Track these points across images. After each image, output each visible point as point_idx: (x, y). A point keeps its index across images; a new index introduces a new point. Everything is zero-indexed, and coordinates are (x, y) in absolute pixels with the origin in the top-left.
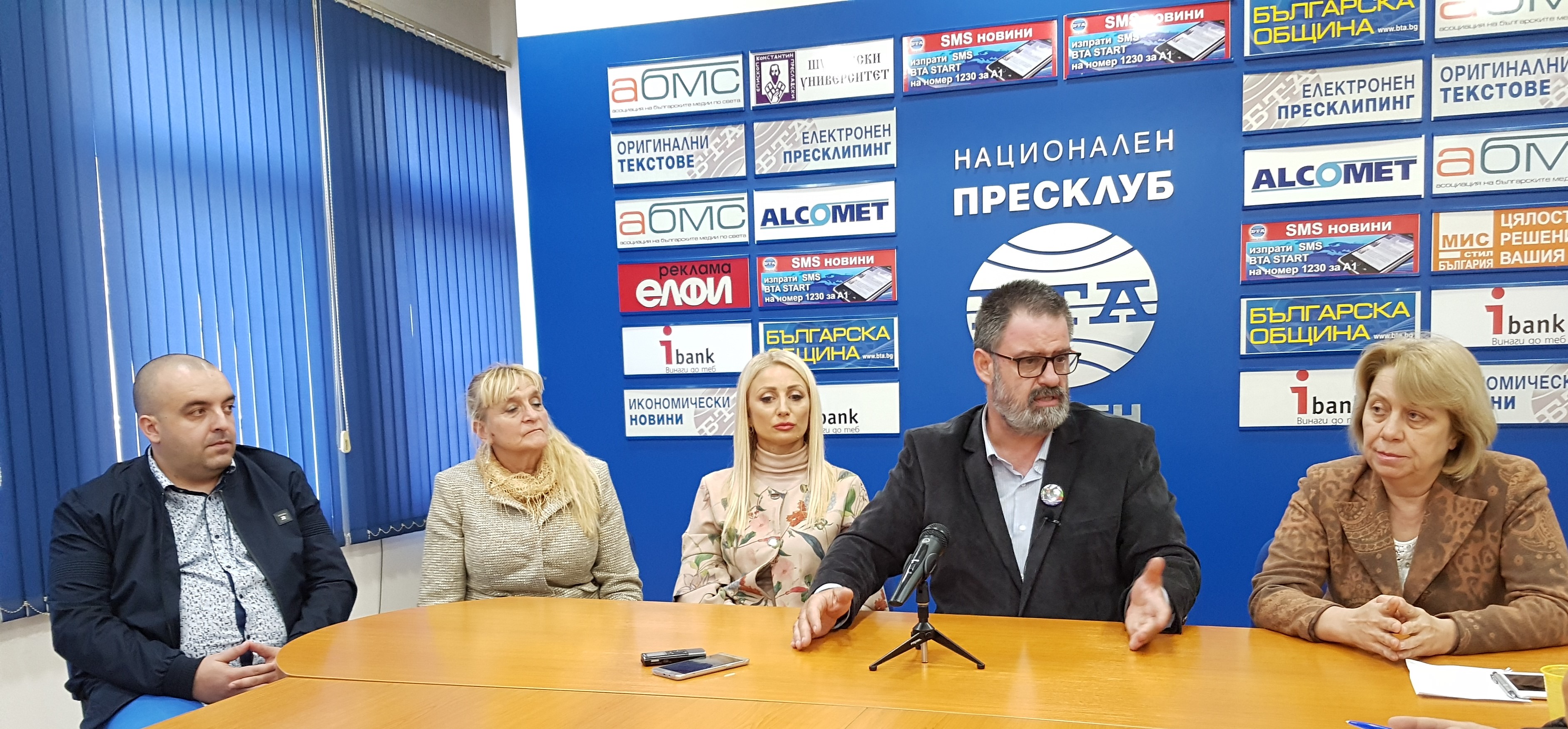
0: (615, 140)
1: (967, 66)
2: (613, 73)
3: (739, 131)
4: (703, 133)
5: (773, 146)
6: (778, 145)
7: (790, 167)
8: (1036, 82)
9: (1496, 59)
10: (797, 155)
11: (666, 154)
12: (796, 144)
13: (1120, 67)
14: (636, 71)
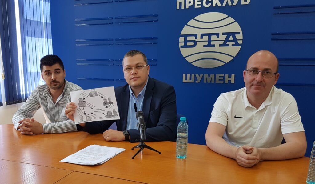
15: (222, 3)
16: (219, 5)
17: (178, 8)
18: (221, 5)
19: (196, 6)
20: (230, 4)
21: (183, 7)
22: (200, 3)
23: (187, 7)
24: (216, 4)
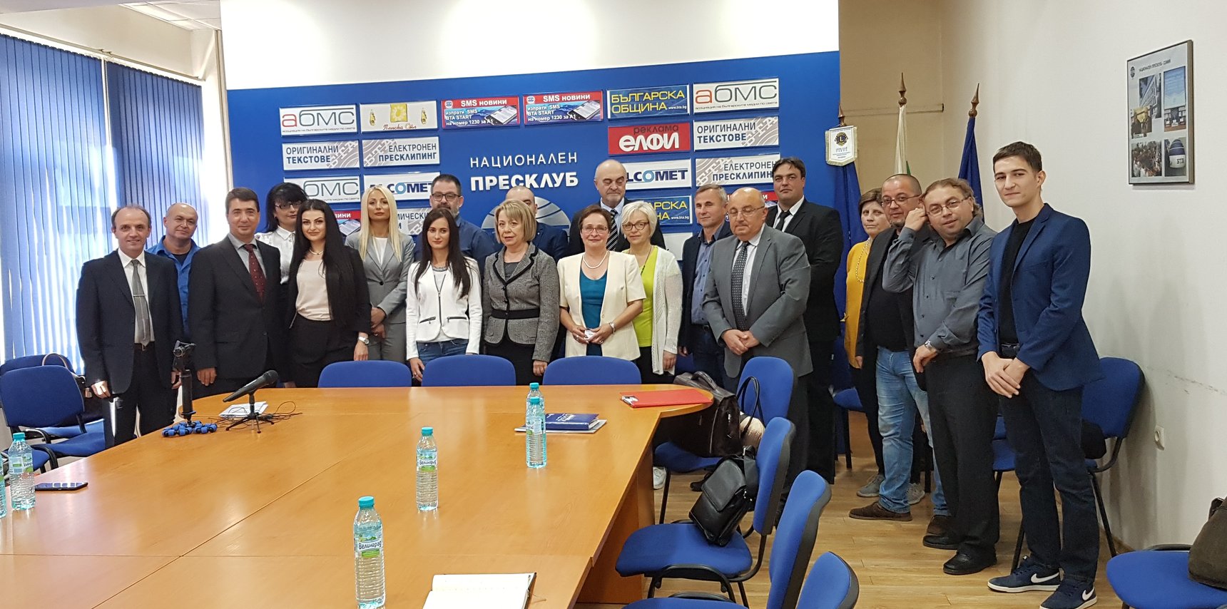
0: (285, 146)
1: (475, 116)
2: (283, 112)
3: (356, 144)
4: (335, 144)
5: (373, 152)
6: (376, 152)
7: (383, 163)
8: (508, 126)
9: (722, 123)
10: (387, 157)
11: (314, 154)
12: (385, 152)
13: (551, 121)
14: (296, 111)
15: (539, 185)
16: (536, 186)
17: (473, 188)
18: (537, 186)
19: (501, 187)
20: (550, 185)
21: (481, 188)
22: (507, 182)
23: (488, 188)
24: (531, 185)
